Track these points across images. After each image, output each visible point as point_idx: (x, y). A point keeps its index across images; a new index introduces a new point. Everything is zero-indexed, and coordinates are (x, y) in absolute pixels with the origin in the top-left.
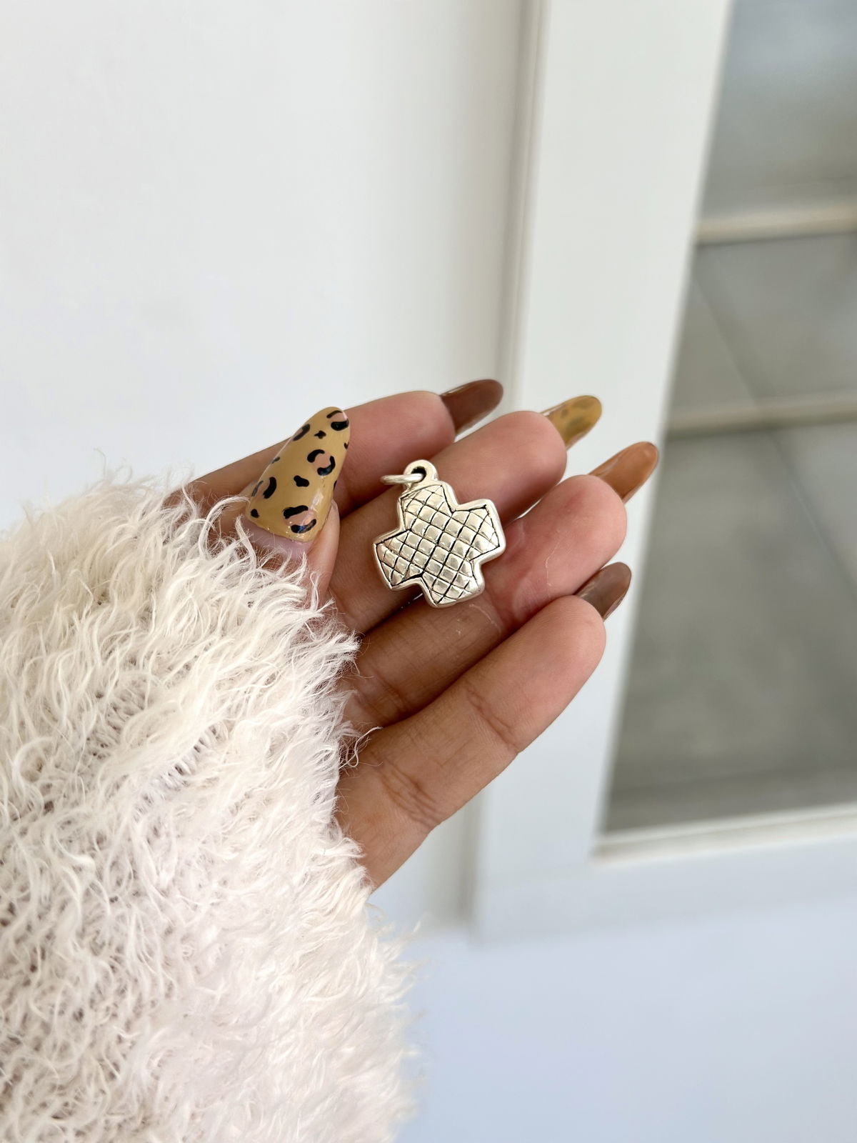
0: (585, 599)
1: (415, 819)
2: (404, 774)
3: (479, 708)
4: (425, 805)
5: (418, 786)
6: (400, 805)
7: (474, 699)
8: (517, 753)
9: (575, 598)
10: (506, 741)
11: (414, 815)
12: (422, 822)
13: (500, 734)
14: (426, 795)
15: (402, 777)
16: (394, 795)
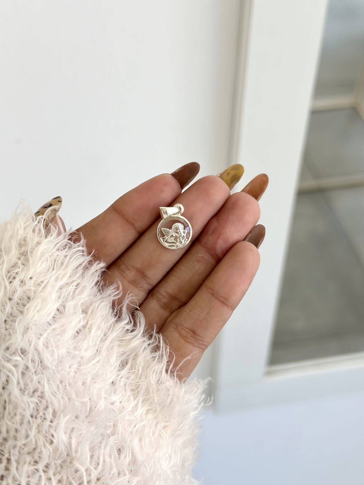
0: (247, 241)
1: (195, 347)
2: (187, 328)
3: (213, 294)
4: (198, 339)
5: (194, 332)
6: (188, 342)
7: (210, 291)
8: (233, 310)
9: (244, 241)
10: (227, 306)
11: (195, 345)
12: (199, 347)
13: (223, 303)
14: (198, 336)
15: (186, 329)
16: (185, 338)
